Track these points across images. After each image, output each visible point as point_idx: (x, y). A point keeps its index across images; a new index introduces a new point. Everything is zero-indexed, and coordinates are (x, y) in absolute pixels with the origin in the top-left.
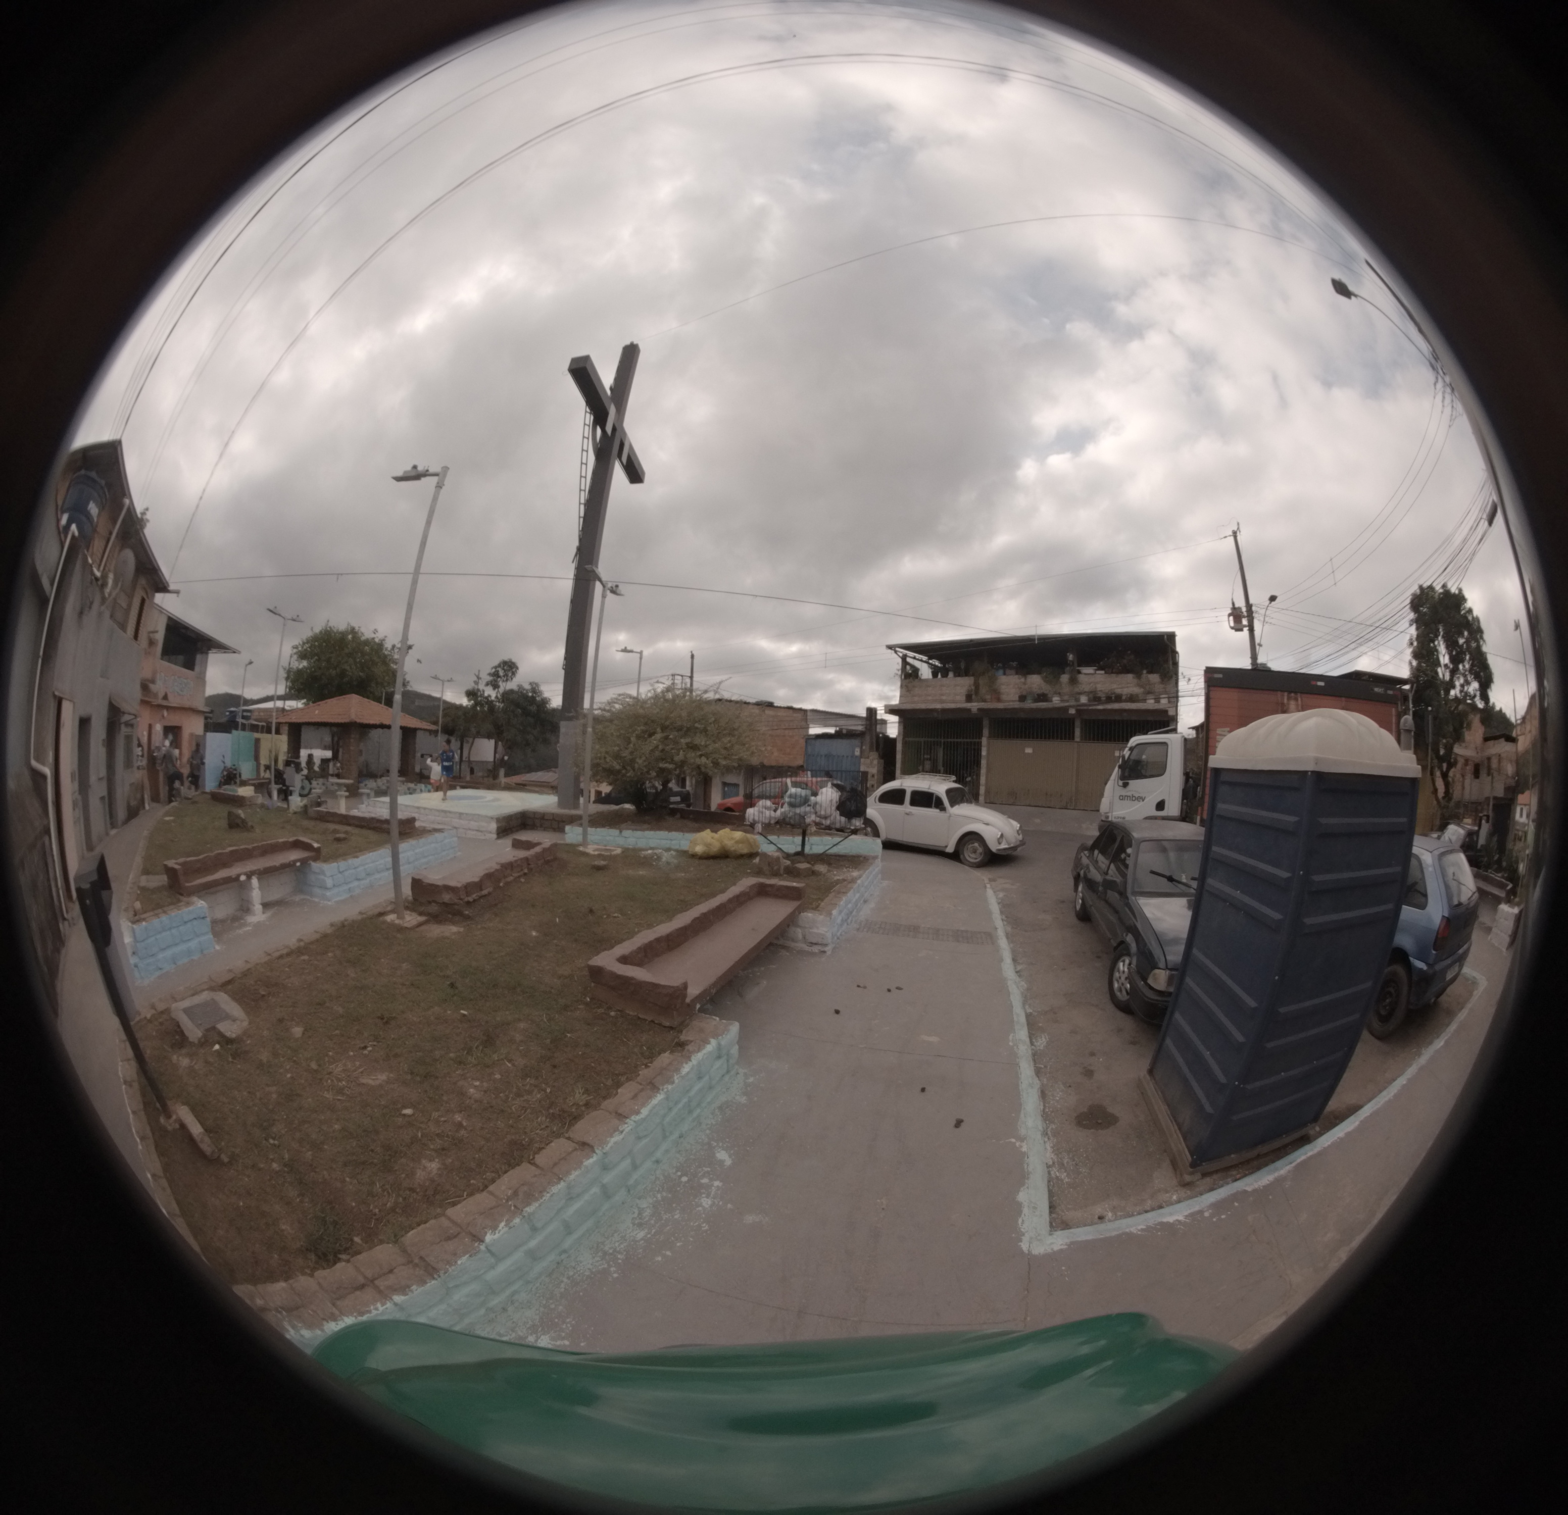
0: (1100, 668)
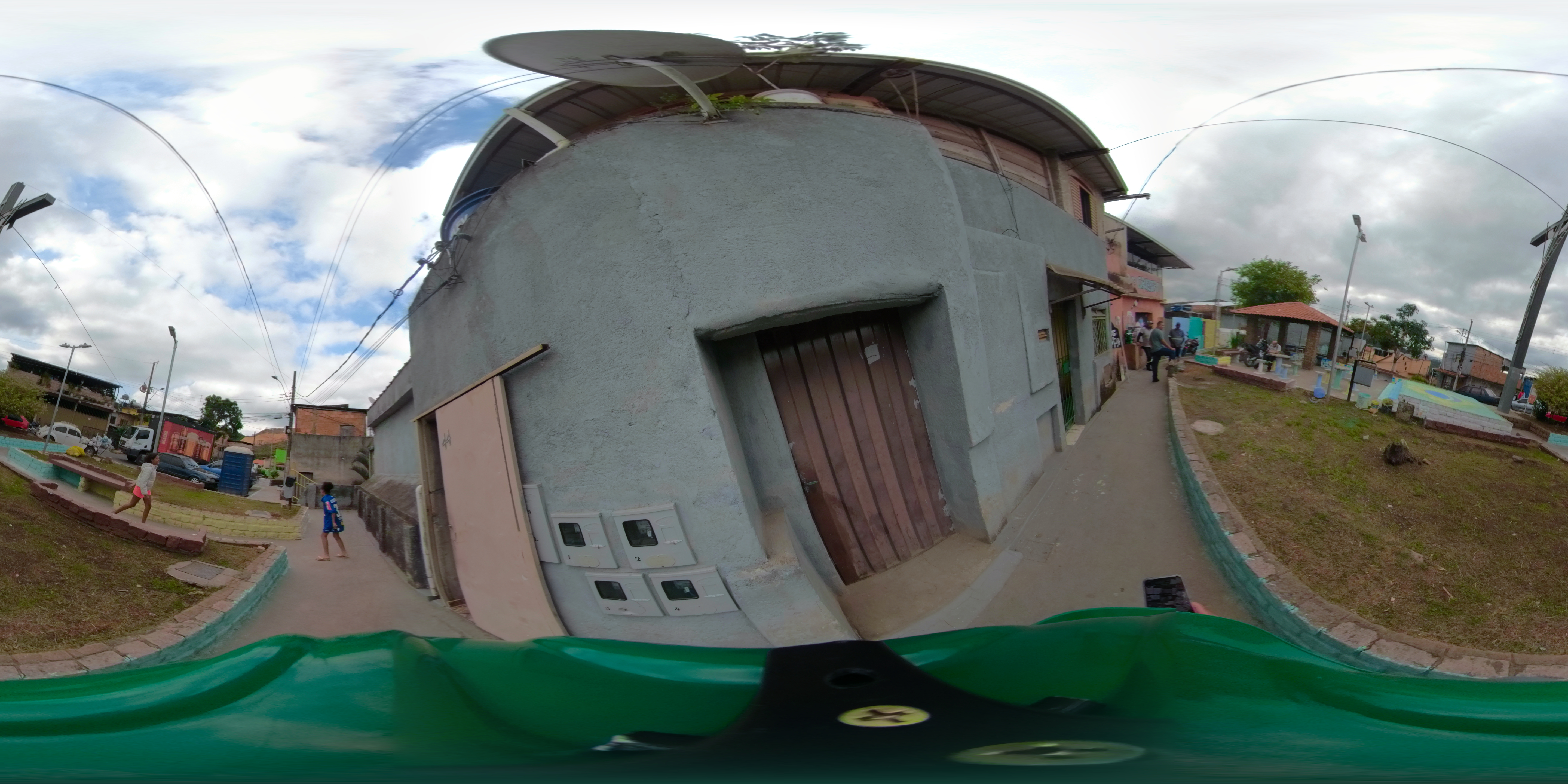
0: (90, 389)
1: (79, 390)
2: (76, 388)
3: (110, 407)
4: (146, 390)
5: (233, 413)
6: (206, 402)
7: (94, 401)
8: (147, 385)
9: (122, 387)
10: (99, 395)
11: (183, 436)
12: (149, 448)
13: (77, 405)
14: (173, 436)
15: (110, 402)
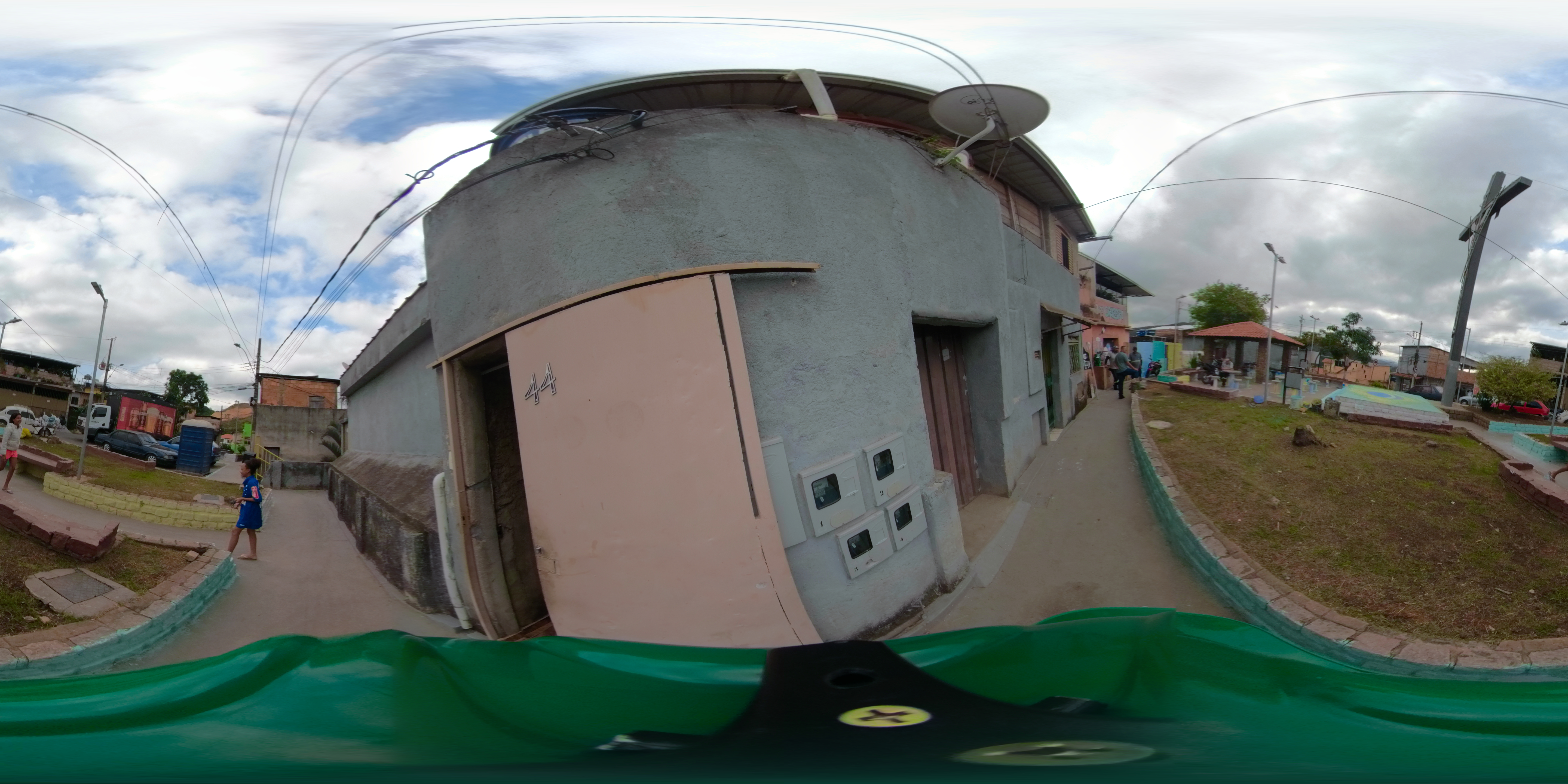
0: (47, 370)
1: (36, 373)
2: (33, 371)
3: (69, 387)
4: (106, 368)
5: (199, 387)
6: (170, 376)
7: (52, 383)
8: (106, 362)
9: (80, 366)
10: (57, 376)
11: (142, 411)
12: (107, 426)
13: (34, 388)
14: (132, 412)
15: (69, 382)
